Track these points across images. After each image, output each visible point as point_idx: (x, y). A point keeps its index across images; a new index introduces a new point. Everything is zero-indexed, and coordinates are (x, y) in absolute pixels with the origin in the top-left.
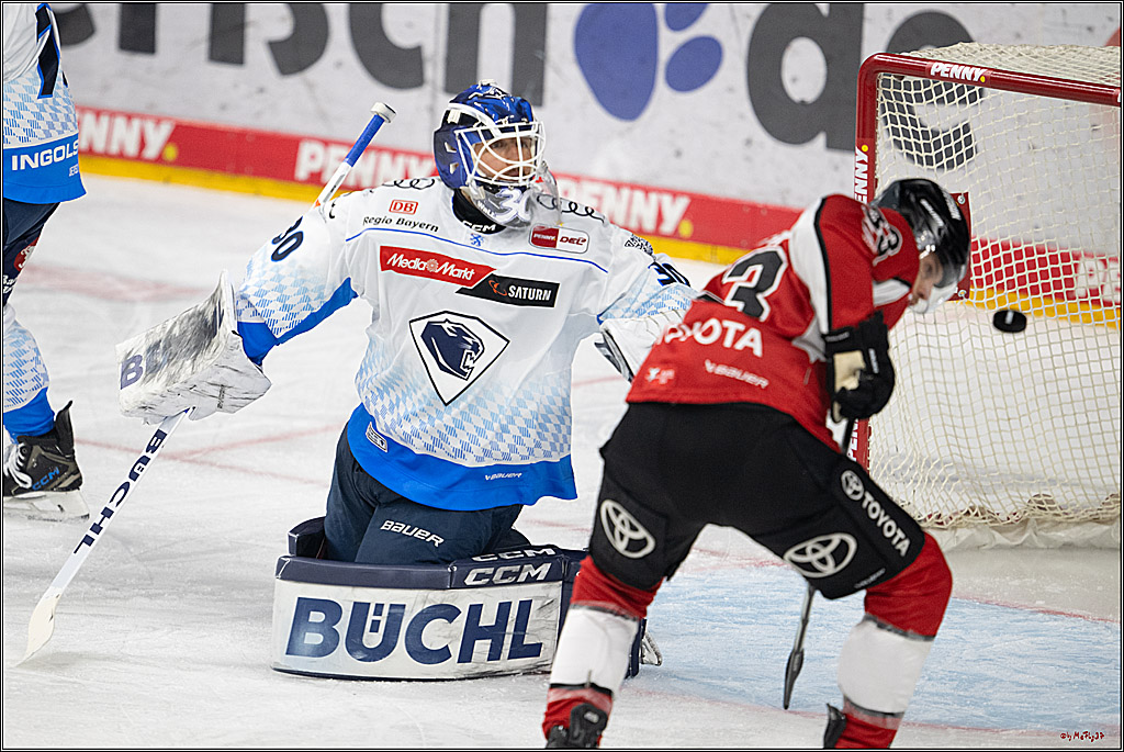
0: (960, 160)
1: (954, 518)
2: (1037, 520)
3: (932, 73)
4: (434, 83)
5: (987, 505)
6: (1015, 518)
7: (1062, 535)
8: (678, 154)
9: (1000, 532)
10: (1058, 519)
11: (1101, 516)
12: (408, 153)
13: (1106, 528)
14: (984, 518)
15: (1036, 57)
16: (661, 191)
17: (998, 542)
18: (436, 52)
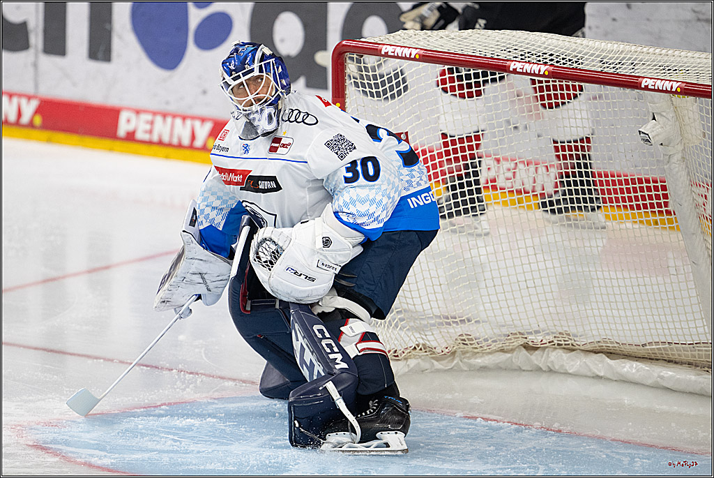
0: (399, 93)
1: (406, 352)
2: (462, 351)
3: (383, 53)
4: (36, 46)
5: (428, 343)
6: (447, 350)
7: (479, 361)
8: (205, 92)
9: (437, 361)
10: (476, 350)
11: (505, 348)
12: (20, 96)
13: (509, 355)
14: (426, 352)
15: (453, 39)
16: (193, 118)
17: (436, 367)
18: (37, 26)
